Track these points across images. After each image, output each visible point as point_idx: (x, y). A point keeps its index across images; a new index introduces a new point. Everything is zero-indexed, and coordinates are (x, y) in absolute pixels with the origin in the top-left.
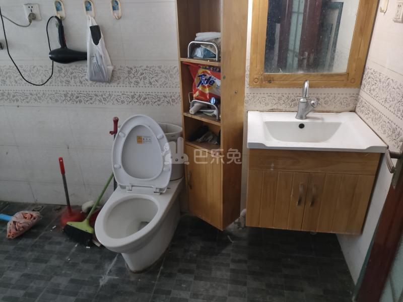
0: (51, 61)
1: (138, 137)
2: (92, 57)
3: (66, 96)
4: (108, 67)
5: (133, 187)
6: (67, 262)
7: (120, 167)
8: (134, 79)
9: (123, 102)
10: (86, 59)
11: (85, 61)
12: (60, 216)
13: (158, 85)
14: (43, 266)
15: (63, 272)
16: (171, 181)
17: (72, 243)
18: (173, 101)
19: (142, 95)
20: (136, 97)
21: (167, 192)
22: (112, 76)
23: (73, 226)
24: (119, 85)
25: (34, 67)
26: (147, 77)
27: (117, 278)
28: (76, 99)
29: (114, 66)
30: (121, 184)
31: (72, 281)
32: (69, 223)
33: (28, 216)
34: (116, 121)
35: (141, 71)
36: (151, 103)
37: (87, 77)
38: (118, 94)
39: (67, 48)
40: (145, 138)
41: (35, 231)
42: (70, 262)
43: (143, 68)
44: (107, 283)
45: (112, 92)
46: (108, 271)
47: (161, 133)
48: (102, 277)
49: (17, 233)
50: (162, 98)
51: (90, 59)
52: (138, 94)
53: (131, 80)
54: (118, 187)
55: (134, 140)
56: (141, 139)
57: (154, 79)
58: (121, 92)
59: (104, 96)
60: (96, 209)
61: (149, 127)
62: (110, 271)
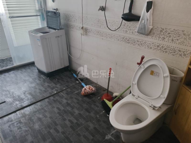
0: (122, 19)
1: (152, 71)
2: (142, 19)
3: (123, 38)
4: (150, 26)
5: (139, 98)
6: (97, 118)
7: (136, 84)
8: (163, 36)
9: (151, 48)
10: (139, 20)
11: (138, 21)
12: (103, 94)
13: (177, 42)
14: (88, 114)
15: (94, 121)
16: (163, 103)
17: (102, 109)
18: (185, 55)
19: (164, 47)
20: (160, 47)
21: (158, 110)
22: (150, 32)
23: (106, 102)
24: (152, 38)
25: (114, 21)
26: (172, 36)
27: (114, 139)
28: (128, 41)
29: (153, 26)
30: (133, 93)
31: (95, 128)
32: (105, 100)
33: (91, 88)
34: (143, 58)
35: (169, 32)
36: (168, 52)
37: (136, 30)
38: (150, 43)
39: (131, 13)
40: (156, 73)
41: (91, 96)
42: (98, 118)
43: (171, 30)
44: (109, 139)
45: (147, 41)
46: (112, 134)
47: (167, 73)
48: (108, 135)
49: (84, 94)
50: (177, 51)
51: (141, 20)
52: (162, 45)
53: (161, 36)
54: (131, 94)
55: (149, 72)
56: (153, 73)
57: (176, 38)
58: (152, 42)
59: (142, 43)
60: (119, 98)
61: (161, 67)
62: (113, 134)
